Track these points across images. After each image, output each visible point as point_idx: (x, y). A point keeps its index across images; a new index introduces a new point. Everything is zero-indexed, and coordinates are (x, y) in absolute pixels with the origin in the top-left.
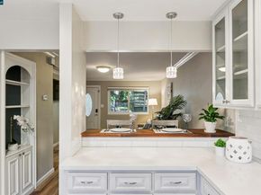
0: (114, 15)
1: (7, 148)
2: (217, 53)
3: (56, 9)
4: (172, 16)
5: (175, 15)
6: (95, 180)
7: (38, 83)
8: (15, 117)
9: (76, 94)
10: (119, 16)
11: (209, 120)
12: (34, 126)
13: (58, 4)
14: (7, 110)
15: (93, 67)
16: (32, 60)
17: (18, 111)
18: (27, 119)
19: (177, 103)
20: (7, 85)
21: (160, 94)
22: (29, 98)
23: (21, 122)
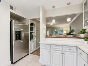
0: (53, 7)
1: (31, 40)
2: (85, 12)
3: (39, 7)
4: (69, 4)
5: (70, 3)
6: (47, 46)
7: (37, 27)
8: (32, 34)
9: (44, 27)
10: (54, 7)
11: (82, 34)
12: (36, 36)
13: (39, 6)
14: (31, 32)
15: (49, 23)
16: (35, 22)
17: (33, 33)
18: (35, 34)
19: (72, 31)
20: (30, 27)
21: (67, 30)
22: (35, 30)
23: (33, 35)
